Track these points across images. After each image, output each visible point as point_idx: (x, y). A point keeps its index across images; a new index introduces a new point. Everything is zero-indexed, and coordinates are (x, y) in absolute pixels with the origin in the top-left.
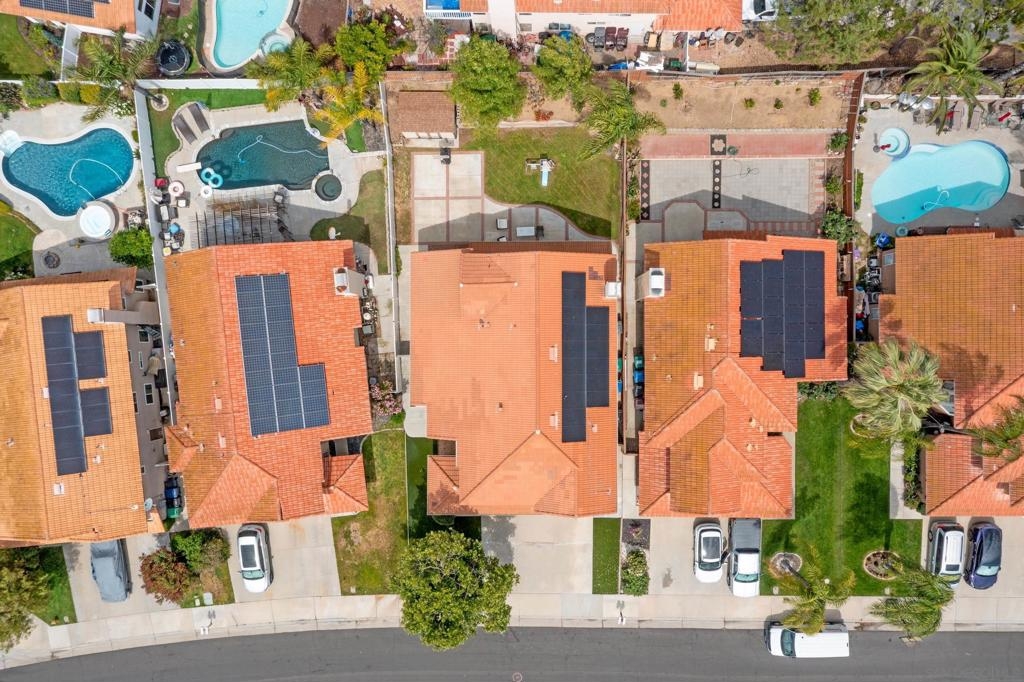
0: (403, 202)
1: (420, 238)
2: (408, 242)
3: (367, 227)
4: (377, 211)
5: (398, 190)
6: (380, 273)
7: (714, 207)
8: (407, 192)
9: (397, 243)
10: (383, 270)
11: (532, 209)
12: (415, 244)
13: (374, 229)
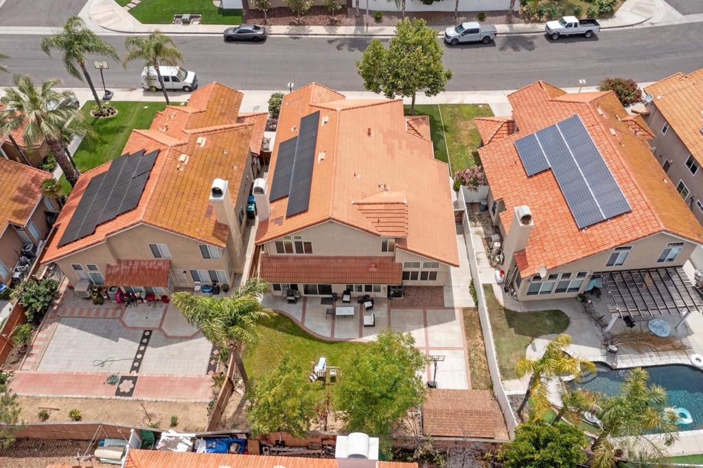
0: (476, 346)
1: (454, 313)
2: (465, 310)
3: (510, 326)
4: (503, 339)
5: (483, 357)
6: (491, 285)
7: (151, 332)
8: (472, 355)
9: (476, 309)
10: (488, 288)
11: (337, 336)
12: (458, 308)
13: (503, 323)
